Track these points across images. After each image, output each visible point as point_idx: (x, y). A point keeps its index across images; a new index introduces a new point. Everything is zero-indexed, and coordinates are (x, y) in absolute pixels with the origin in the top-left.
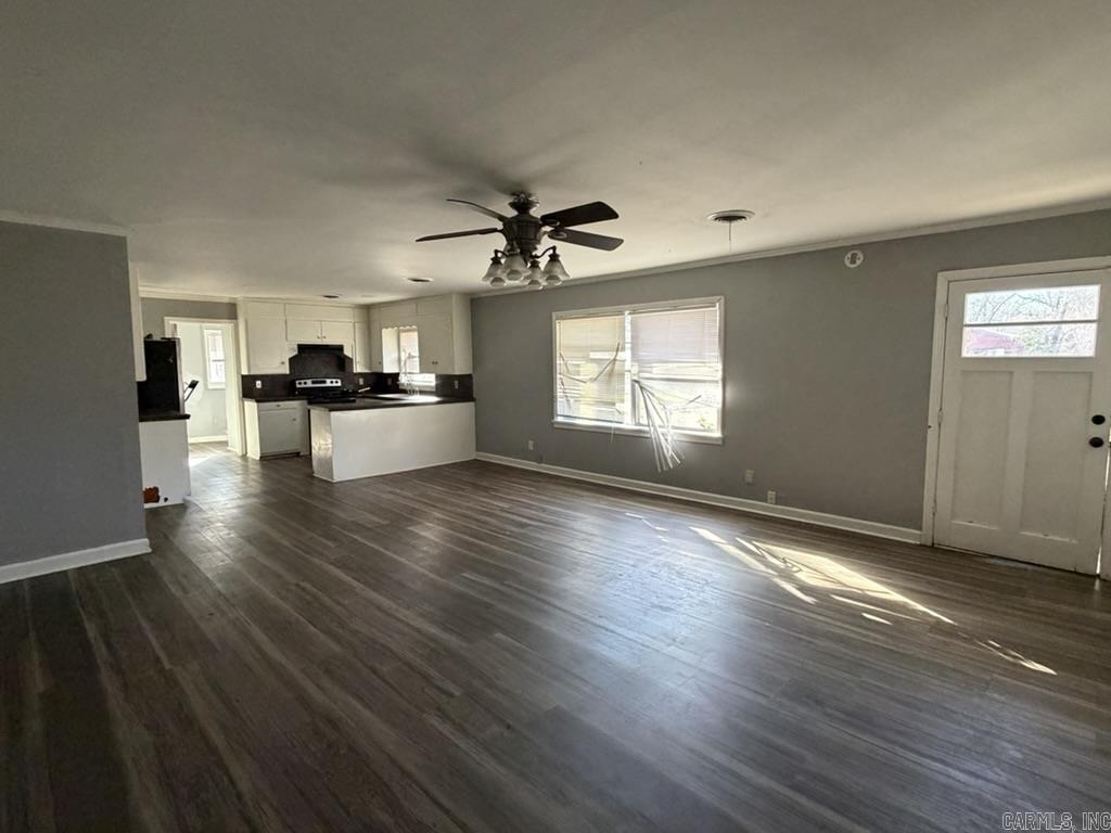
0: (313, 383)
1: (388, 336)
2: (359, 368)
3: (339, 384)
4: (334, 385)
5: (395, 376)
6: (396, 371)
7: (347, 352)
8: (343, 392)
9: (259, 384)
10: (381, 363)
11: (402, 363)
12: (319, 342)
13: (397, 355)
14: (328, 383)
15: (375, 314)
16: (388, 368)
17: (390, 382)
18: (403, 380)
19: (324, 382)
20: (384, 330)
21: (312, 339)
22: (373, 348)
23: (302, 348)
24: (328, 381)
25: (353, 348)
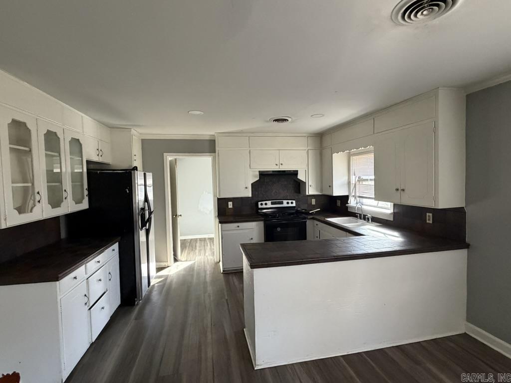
0: (272, 204)
1: (338, 160)
2: (311, 190)
3: (294, 205)
4: (290, 205)
5: (345, 199)
6: (346, 194)
7: (301, 177)
8: (297, 212)
9: (230, 205)
10: (331, 187)
11: (352, 187)
12: (276, 168)
13: (346, 178)
14: (285, 204)
15: (327, 140)
16: (338, 191)
17: (339, 203)
18: (352, 202)
19: (282, 203)
20: (335, 155)
21: (271, 166)
22: (324, 171)
23: (263, 175)
24: (285, 202)
25: (307, 172)
